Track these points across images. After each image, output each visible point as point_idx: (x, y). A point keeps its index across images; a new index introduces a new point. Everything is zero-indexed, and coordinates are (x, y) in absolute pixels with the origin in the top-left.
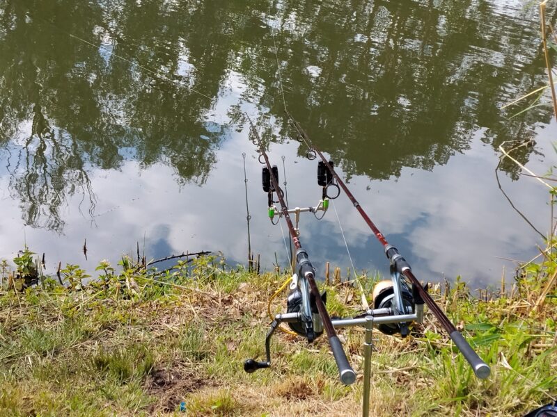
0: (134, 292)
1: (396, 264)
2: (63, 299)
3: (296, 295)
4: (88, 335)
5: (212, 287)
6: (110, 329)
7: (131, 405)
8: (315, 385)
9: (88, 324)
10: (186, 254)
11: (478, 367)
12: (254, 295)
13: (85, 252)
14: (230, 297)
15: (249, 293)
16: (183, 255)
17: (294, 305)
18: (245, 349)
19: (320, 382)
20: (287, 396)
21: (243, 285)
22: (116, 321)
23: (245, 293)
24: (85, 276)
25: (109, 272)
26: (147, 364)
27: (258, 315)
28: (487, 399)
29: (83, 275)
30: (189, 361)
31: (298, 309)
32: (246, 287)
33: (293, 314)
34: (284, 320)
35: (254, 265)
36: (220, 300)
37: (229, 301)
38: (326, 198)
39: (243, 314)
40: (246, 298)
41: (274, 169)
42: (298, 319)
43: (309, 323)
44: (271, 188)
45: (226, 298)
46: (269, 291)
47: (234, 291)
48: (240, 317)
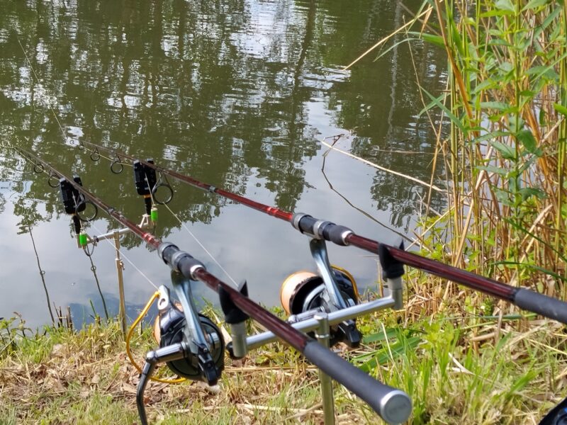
3: (173, 315)
5: (13, 359)
12: (75, 357)
14: (42, 367)
15: (68, 357)
17: (174, 331)
21: (57, 348)
23: (61, 357)
27: (88, 382)
31: (181, 337)
32: (62, 350)
33: (174, 348)
34: (159, 359)
35: (64, 322)
36: (28, 374)
37: (42, 374)
38: (153, 209)
39: (66, 385)
40: (65, 363)
41: (77, 180)
42: (186, 351)
43: (205, 354)
44: (76, 206)
45: (37, 370)
46: (95, 348)
47: (46, 359)
48: (63, 390)
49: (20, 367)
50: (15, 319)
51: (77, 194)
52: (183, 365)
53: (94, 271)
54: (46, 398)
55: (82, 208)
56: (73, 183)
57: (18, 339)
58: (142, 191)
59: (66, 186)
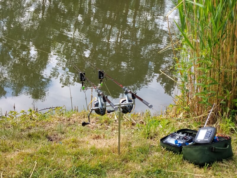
0: (35, 118)
1: (126, 91)
2: (11, 121)
3: (97, 102)
4: (22, 130)
5: (62, 116)
6: (29, 129)
7: (44, 144)
8: (102, 136)
9: (22, 127)
10: (51, 107)
11: (149, 105)
12: (78, 117)
13: (14, 108)
14: (69, 119)
15: (76, 117)
16: (50, 108)
17: (97, 105)
18: (78, 130)
19: (104, 135)
20: (94, 139)
21: (73, 115)
22: (31, 126)
23: (74, 117)
24: (17, 114)
25: (25, 114)
26: (46, 134)
27: (80, 122)
28: (155, 136)
29: (17, 113)
30: (59, 134)
31: (98, 106)
32: (75, 115)
33: (96, 108)
34: (93, 109)
35: (76, 110)
36: (66, 120)
37: (69, 120)
38: (102, 83)
39: (75, 122)
40: (75, 118)
41: (84, 73)
42: (98, 109)
43: (101, 109)
44: (83, 80)
45: (68, 119)
46: (83, 116)
47: (71, 117)
48: (74, 123)
49: (64, 118)
50: (63, 107)
51: (84, 77)
52: (97, 111)
53: (86, 99)
54: (70, 124)
55: (84, 80)
56: (83, 74)
57: (64, 112)
58: (100, 78)
59: (81, 74)
